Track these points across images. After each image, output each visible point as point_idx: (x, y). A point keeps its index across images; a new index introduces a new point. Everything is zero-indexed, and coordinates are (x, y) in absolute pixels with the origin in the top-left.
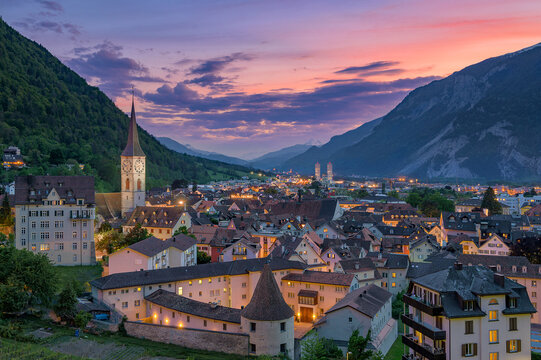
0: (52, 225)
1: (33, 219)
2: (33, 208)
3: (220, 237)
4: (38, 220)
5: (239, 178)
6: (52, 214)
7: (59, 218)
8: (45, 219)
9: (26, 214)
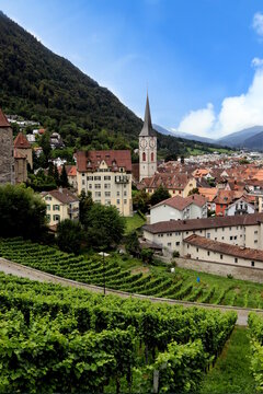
0: (102, 186)
1: (90, 182)
2: (90, 175)
3: (222, 196)
4: (93, 183)
5: (212, 152)
6: (102, 178)
7: (107, 182)
8: (98, 182)
9: (85, 178)
